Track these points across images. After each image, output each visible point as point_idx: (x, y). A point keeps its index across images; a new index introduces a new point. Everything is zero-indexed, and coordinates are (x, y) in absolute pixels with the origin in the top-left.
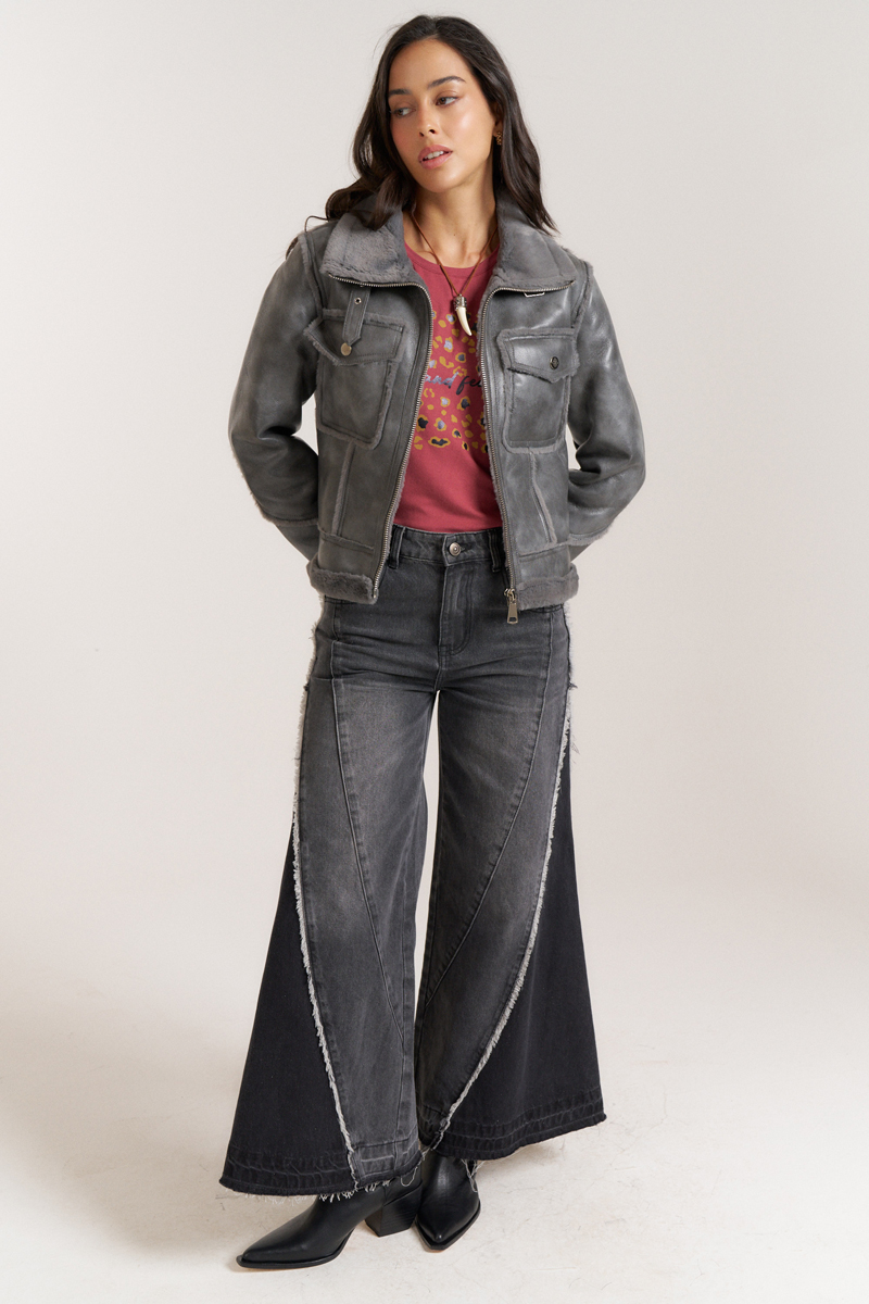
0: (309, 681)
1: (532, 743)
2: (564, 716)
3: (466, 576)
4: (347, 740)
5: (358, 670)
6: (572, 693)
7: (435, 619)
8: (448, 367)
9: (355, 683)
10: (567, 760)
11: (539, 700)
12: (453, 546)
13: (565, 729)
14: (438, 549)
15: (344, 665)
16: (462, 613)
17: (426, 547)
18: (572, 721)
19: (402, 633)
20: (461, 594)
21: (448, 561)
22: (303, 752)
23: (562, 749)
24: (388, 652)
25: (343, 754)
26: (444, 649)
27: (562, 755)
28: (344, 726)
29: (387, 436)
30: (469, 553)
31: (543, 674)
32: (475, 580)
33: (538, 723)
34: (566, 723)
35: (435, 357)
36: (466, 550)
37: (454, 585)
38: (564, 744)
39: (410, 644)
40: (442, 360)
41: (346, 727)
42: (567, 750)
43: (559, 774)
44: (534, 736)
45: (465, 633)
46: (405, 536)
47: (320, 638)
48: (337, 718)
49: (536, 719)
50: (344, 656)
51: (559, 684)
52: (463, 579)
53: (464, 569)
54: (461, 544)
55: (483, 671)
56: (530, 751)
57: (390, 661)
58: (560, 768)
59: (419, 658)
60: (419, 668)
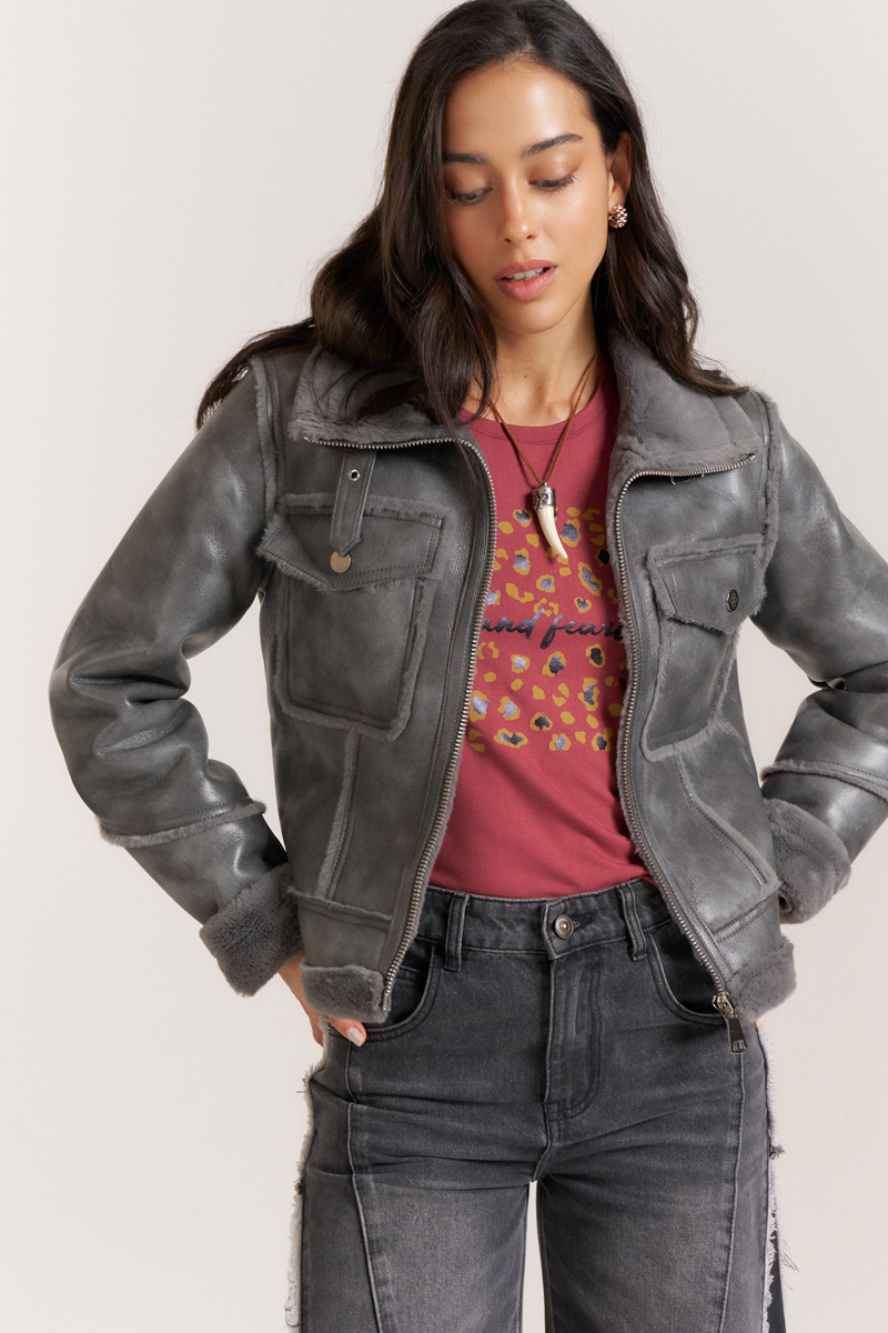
0: (304, 1173)
1: (721, 1269)
2: (766, 1209)
3: (588, 974)
4: (390, 1290)
5: (404, 1157)
6: (777, 1165)
7: (538, 1054)
8: (523, 600)
9: (395, 1182)
10: (776, 1288)
11: (726, 1188)
12: (561, 924)
13: (769, 1232)
14: (535, 928)
15: (373, 1148)
16: (584, 1042)
17: (511, 927)
18: (778, 1214)
19: (477, 1085)
20: (581, 1007)
21: (555, 948)
22: (303, 1313)
23: (768, 1268)
24: (451, 1121)
25: (384, 1318)
26: (555, 1107)
27: (769, 1279)
28: (383, 1265)
29: (421, 715)
30: (589, 931)
31: (730, 1140)
32: (603, 978)
33: (729, 1231)
34: (771, 1220)
35: (499, 587)
36: (583, 927)
37: (569, 992)
38: (769, 1259)
39: (493, 1104)
40: (512, 590)
41: (385, 1266)
42: (776, 1270)
43: (765, 1315)
44: (723, 1255)
45: (592, 1077)
46: (470, 911)
47: (318, 1095)
48: (369, 1249)
49: (725, 1224)
50: (373, 1131)
51: (757, 1153)
52: (583, 979)
53: (583, 962)
54: (574, 917)
55: (624, 1140)
56: (719, 1283)
57: (457, 1137)
58: (767, 1303)
59: (512, 1127)
60: (512, 1145)
